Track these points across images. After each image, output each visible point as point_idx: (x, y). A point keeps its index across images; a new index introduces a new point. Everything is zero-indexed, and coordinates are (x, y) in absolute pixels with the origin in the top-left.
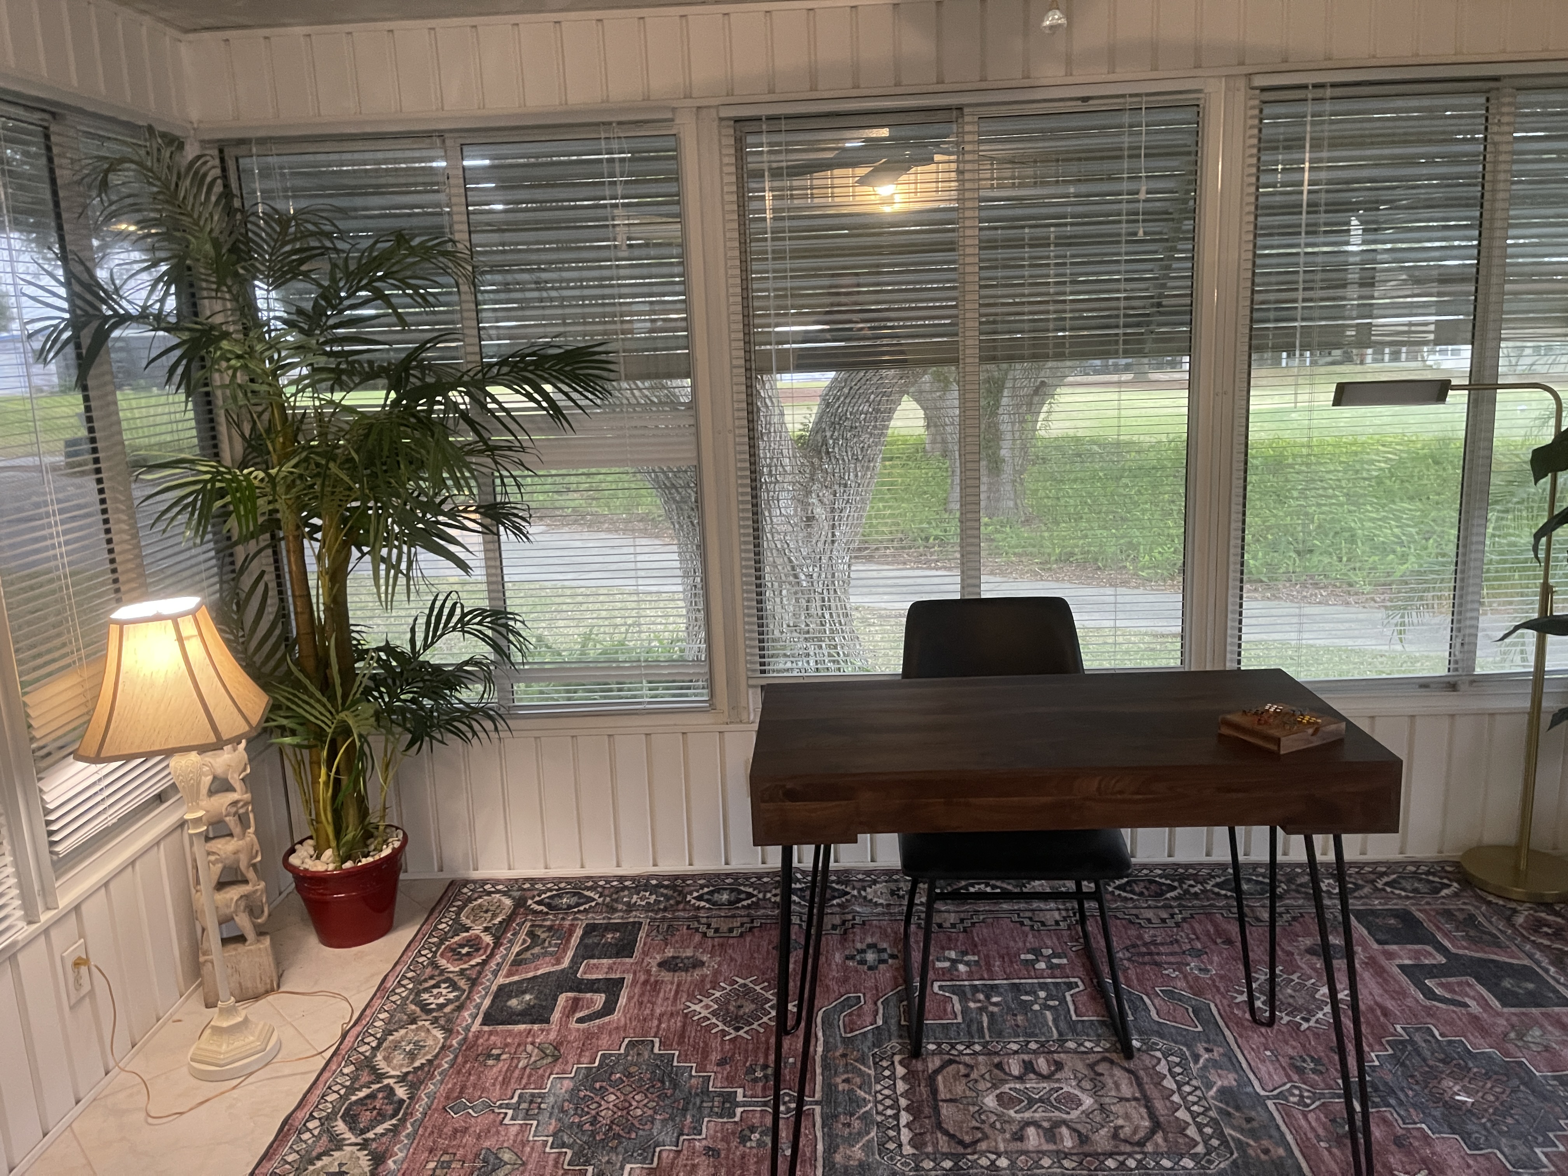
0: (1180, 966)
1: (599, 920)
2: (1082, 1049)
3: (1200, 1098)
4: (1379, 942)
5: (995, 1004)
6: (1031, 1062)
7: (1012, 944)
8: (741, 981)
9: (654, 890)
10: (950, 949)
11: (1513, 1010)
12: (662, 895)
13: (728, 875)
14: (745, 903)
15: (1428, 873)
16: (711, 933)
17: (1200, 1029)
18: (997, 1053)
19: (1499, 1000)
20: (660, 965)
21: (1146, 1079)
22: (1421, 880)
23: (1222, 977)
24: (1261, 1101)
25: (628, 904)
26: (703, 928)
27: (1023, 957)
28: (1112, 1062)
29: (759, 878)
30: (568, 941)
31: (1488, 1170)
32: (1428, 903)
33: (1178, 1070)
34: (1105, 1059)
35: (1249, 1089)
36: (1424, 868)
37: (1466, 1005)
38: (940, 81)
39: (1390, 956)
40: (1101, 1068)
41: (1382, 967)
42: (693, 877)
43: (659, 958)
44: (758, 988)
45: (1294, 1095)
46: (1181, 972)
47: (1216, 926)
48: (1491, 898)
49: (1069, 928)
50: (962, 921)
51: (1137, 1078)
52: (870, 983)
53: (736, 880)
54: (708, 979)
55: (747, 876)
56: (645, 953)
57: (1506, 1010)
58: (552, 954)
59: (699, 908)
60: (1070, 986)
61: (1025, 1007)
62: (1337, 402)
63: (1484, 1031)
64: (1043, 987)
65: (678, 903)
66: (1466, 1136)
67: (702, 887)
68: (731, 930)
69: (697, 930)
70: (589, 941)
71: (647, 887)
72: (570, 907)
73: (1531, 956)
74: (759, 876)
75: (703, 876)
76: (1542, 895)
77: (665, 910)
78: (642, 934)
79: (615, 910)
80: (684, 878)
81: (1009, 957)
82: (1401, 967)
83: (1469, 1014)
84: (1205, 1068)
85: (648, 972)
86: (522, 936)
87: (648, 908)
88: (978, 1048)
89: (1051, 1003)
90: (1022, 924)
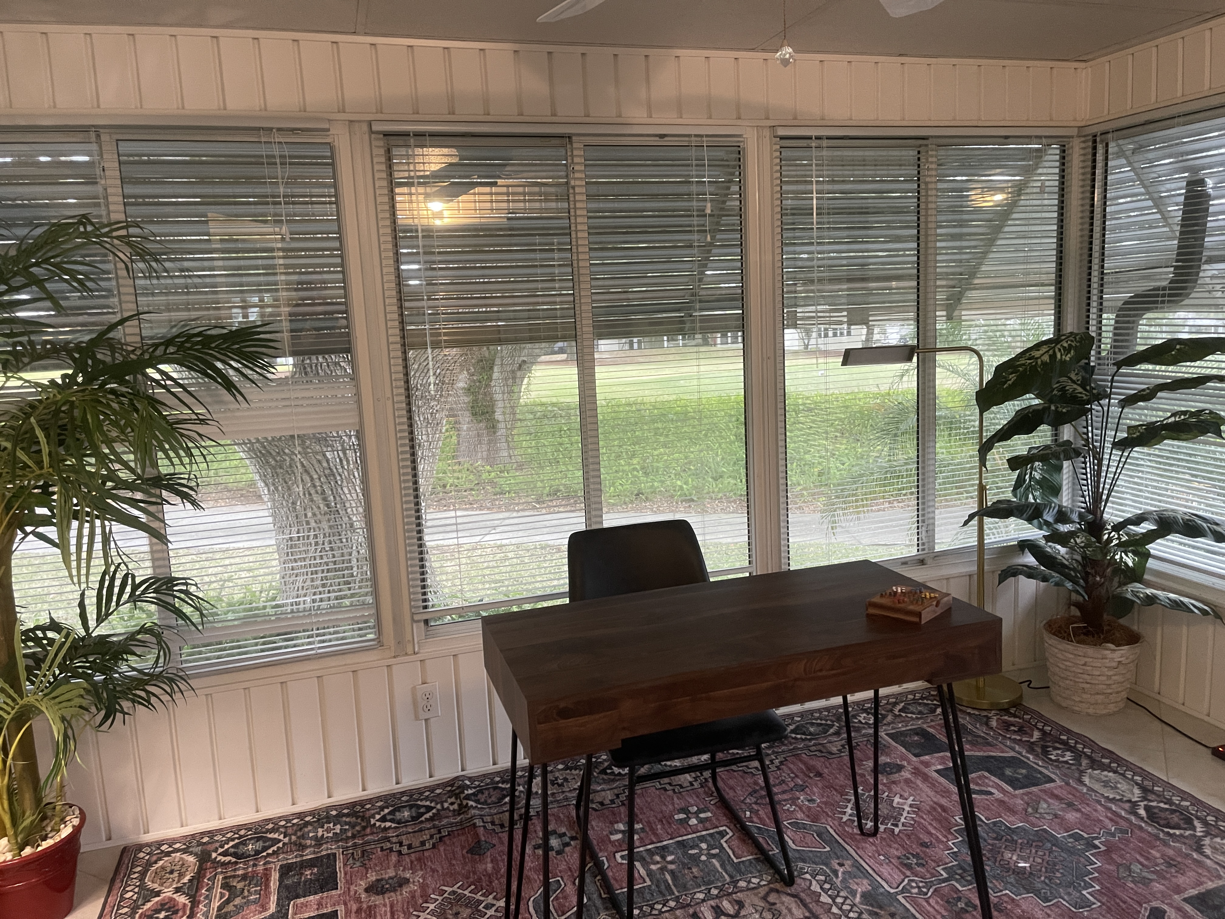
0: (794, 801)
1: (292, 859)
2: (752, 885)
3: (852, 907)
4: (916, 755)
5: (671, 862)
6: (718, 907)
7: (664, 808)
8: (449, 889)
9: (337, 819)
10: (617, 822)
11: (1021, 791)
12: (346, 823)
13: (403, 793)
14: (427, 816)
15: (922, 698)
16: (405, 850)
17: (828, 849)
18: (689, 905)
19: (1010, 785)
20: (367, 890)
21: (808, 900)
22: (920, 704)
23: (826, 803)
24: (892, 897)
25: (316, 838)
26: (396, 847)
27: (676, 817)
28: (777, 891)
29: (432, 791)
30: (267, 886)
31: (1061, 915)
32: (932, 721)
33: (827, 886)
34: (772, 890)
35: (882, 890)
36: (918, 696)
37: (991, 794)
38: (554, 115)
39: (927, 764)
40: (772, 898)
41: (925, 774)
42: (370, 801)
43: (363, 884)
44: (466, 892)
45: (912, 887)
46: (796, 806)
47: (805, 764)
48: (969, 710)
49: (702, 787)
50: (617, 796)
51: (802, 901)
52: (563, 866)
53: (411, 796)
54: (418, 894)
55: (420, 791)
56: (349, 882)
57: (1017, 792)
58: (255, 902)
59: (386, 829)
60: (722, 834)
61: (695, 859)
62: (844, 363)
63: (1012, 811)
64: (702, 839)
65: (364, 828)
66: (1037, 893)
67: (382, 809)
68: (423, 843)
69: (391, 850)
70: (288, 882)
71: (329, 819)
72: (257, 852)
73: (1013, 749)
74: (432, 789)
75: (379, 798)
76: (999, 704)
77: (354, 837)
78: (339, 865)
79: (303, 847)
80: (361, 803)
81: (667, 820)
82: (937, 771)
83: (997, 800)
84: (844, 881)
85: (358, 900)
86: (218, 890)
87: (336, 838)
88: (672, 904)
89: (713, 852)
90: (665, 789)
